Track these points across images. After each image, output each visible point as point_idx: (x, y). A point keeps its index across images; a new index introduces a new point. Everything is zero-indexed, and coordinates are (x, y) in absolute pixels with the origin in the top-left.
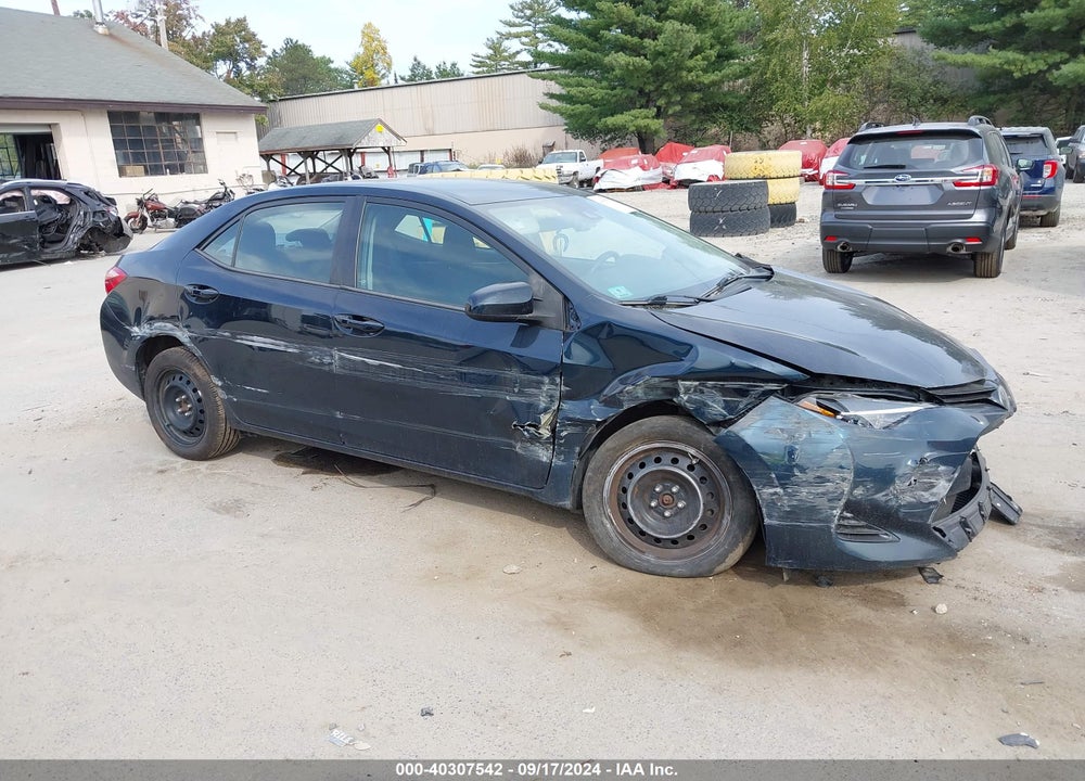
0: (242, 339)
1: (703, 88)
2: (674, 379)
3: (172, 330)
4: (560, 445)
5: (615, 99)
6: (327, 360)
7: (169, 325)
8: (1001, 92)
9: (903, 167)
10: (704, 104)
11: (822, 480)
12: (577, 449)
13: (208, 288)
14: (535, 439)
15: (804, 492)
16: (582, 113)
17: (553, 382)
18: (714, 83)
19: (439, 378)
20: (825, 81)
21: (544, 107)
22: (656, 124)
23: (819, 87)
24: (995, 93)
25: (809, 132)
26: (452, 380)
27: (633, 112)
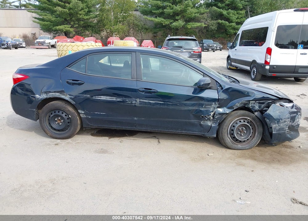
0: (96, 97)
1: (83, 20)
2: (250, 101)
3: (59, 95)
4: (215, 120)
5: (58, 21)
6: (134, 102)
7: (59, 94)
8: (160, 28)
9: (182, 47)
10: (85, 25)
11: (285, 121)
12: (219, 121)
13: (79, 81)
14: (209, 119)
15: (282, 125)
16: (47, 25)
17: (215, 104)
18: (87, 19)
19: (177, 105)
20: (117, 21)
21: (34, 22)
22: (72, 30)
23: (116, 23)
24: (157, 28)
25: (114, 35)
26: (182, 105)
27: (65, 26)
